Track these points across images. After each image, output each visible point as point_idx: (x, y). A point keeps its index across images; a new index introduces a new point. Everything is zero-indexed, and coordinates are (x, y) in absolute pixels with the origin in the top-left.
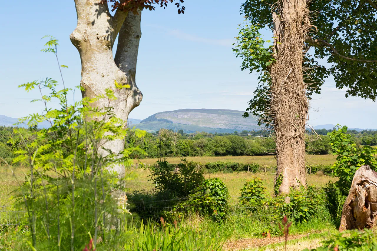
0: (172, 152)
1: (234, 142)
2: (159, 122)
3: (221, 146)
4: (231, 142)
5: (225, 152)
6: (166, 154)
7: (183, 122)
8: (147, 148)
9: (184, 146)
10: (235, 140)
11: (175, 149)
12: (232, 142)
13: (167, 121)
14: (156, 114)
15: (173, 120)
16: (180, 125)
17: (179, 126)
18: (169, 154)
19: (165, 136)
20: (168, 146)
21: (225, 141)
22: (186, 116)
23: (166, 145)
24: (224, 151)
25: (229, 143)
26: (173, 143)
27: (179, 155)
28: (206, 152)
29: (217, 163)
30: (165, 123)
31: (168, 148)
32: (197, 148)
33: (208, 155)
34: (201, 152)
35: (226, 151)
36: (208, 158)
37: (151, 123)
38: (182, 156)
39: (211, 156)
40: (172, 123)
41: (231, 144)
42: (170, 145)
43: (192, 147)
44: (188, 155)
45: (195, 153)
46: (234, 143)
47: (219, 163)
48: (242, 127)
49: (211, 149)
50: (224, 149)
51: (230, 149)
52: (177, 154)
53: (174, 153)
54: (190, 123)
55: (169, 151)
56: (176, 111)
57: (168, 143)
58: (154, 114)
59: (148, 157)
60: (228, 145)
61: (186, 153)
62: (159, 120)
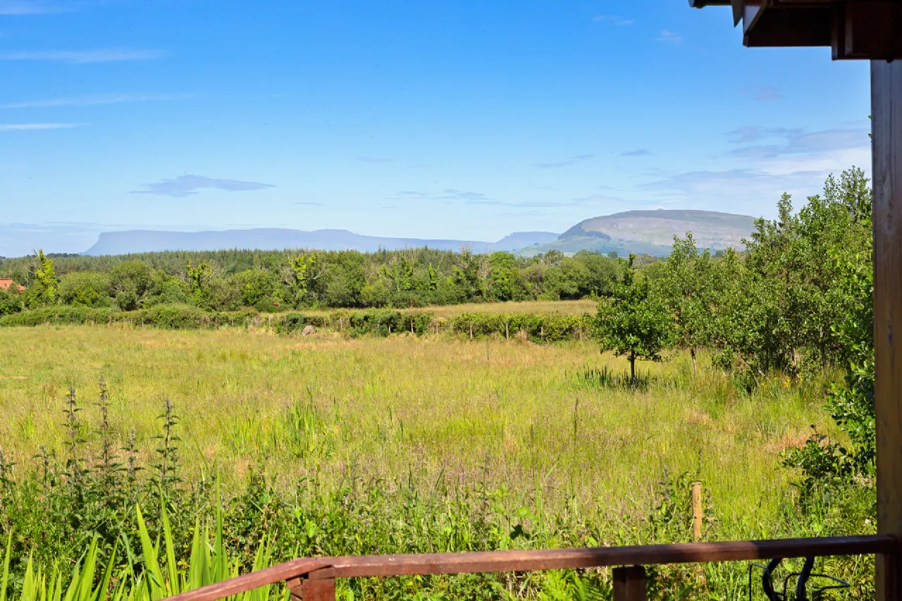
0: (480, 293)
1: (594, 269)
2: (588, 238)
3: (571, 278)
4: (588, 270)
5: (578, 291)
6: (469, 296)
8: (435, 284)
9: (503, 279)
10: (598, 266)
11: (485, 287)
12: (592, 270)
13: (601, 235)
14: (583, 221)
16: (621, 242)
18: (475, 297)
19: (467, 259)
20: (473, 280)
21: (577, 268)
22: (631, 225)
23: (468, 278)
24: (575, 290)
25: (584, 271)
26: (483, 275)
27: (493, 297)
28: (544, 292)
30: (599, 240)
31: (472, 284)
32: (529, 285)
33: (548, 298)
34: (534, 291)
35: (580, 288)
36: (547, 303)
37: (575, 239)
38: (497, 300)
39: (554, 299)
41: (590, 275)
42: (475, 279)
43: (517, 282)
44: (510, 298)
45: (524, 295)
46: (596, 272)
48: (724, 245)
49: (554, 286)
50: (575, 284)
51: (588, 285)
52: (489, 296)
53: (485, 295)
54: (639, 238)
55: (473, 289)
56: (613, 216)
57: (472, 274)
58: (580, 221)
59: (433, 303)
60: (582, 276)
61: (505, 295)
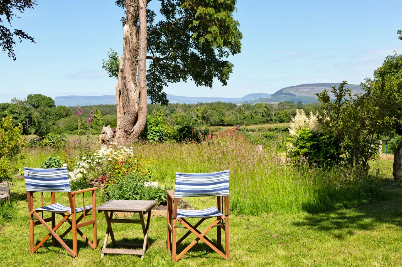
0: (271, 120)
6: (267, 121)
7: (304, 95)
8: (253, 117)
9: (281, 114)
11: (274, 118)
13: (291, 94)
14: (283, 89)
15: (296, 94)
17: (301, 98)
18: (270, 122)
20: (269, 115)
22: (305, 90)
23: (267, 114)
26: (272, 113)
29: (275, 127)
31: (268, 117)
32: (291, 116)
37: (279, 96)
38: (279, 122)
40: (295, 95)
42: (270, 115)
43: (286, 116)
44: (284, 122)
45: (290, 120)
47: (277, 128)
52: (275, 121)
53: (273, 120)
55: (269, 119)
56: (298, 86)
57: (268, 113)
58: (281, 89)
59: (253, 124)
62: (286, 94)
